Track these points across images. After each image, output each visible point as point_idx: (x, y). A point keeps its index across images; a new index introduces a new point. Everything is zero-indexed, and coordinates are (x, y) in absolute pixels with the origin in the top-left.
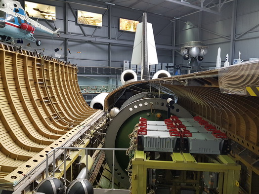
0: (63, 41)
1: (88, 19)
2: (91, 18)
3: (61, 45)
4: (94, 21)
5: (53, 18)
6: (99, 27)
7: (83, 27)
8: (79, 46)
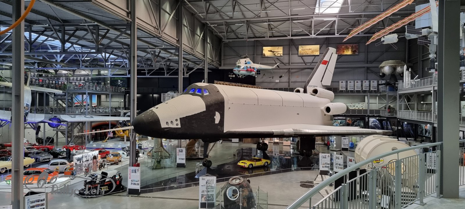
0: (287, 70)
1: (307, 51)
2: (310, 49)
3: (287, 72)
4: (313, 52)
5: (280, 55)
6: (318, 56)
7: (304, 57)
8: (301, 72)
